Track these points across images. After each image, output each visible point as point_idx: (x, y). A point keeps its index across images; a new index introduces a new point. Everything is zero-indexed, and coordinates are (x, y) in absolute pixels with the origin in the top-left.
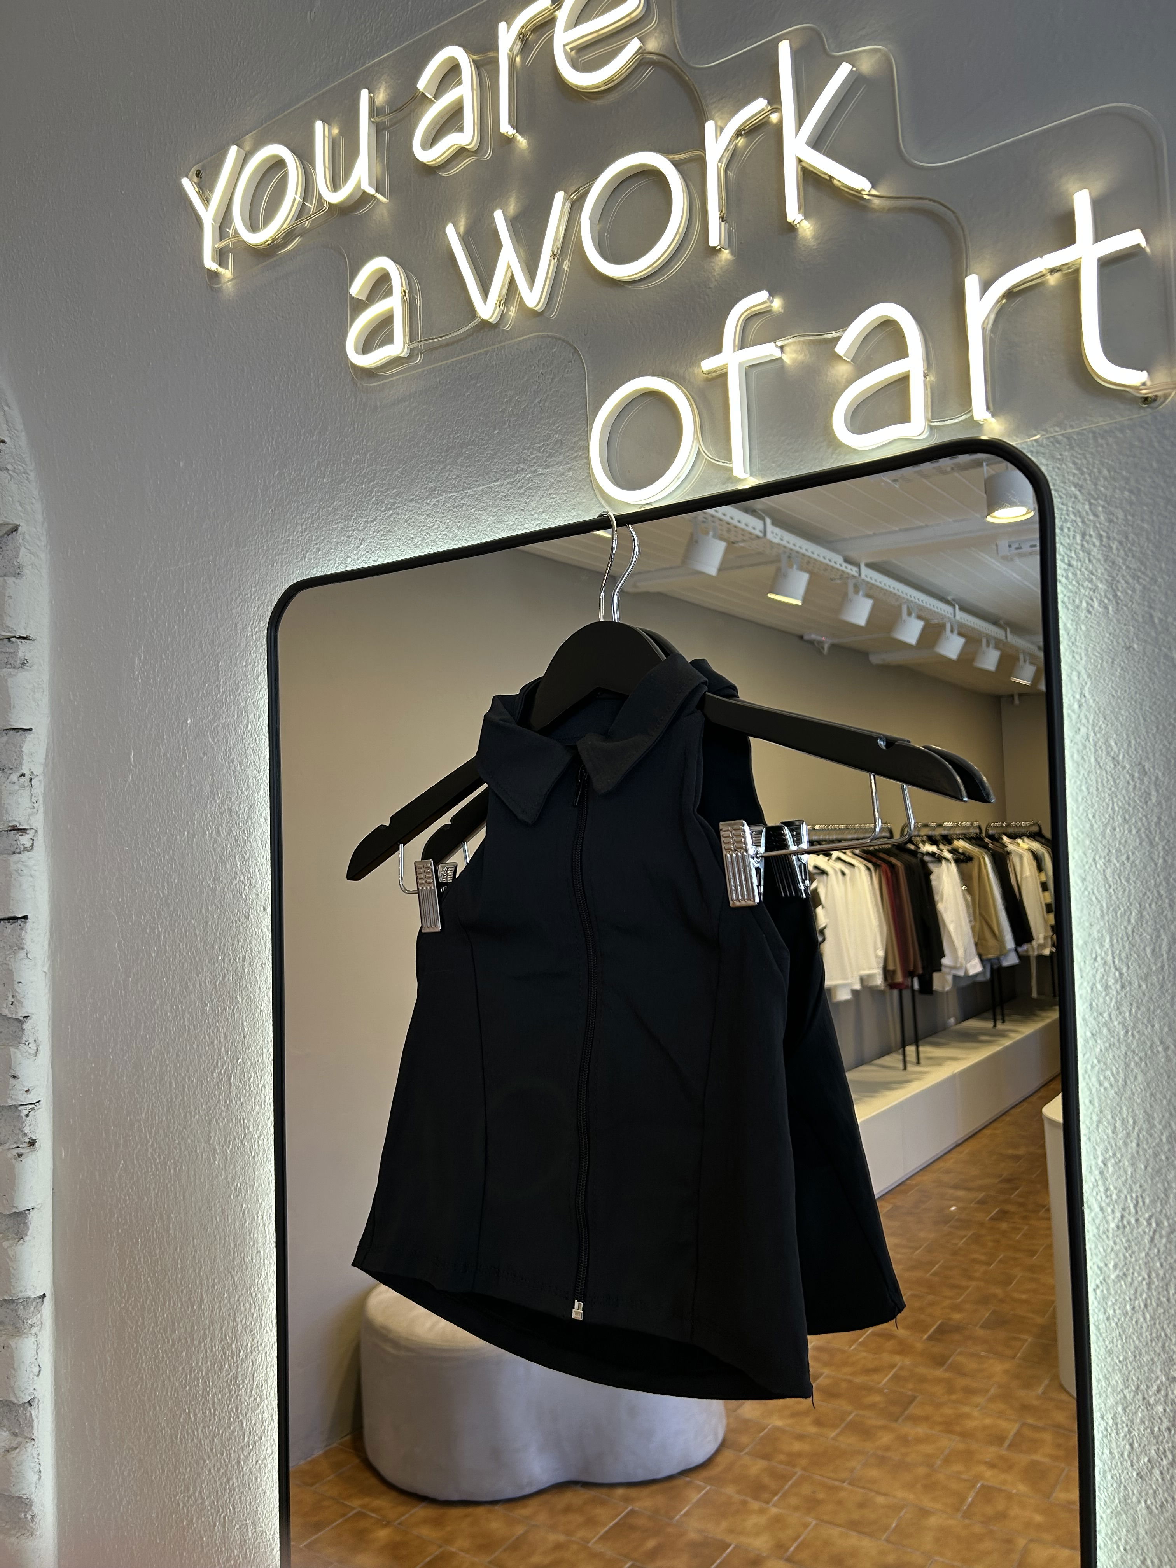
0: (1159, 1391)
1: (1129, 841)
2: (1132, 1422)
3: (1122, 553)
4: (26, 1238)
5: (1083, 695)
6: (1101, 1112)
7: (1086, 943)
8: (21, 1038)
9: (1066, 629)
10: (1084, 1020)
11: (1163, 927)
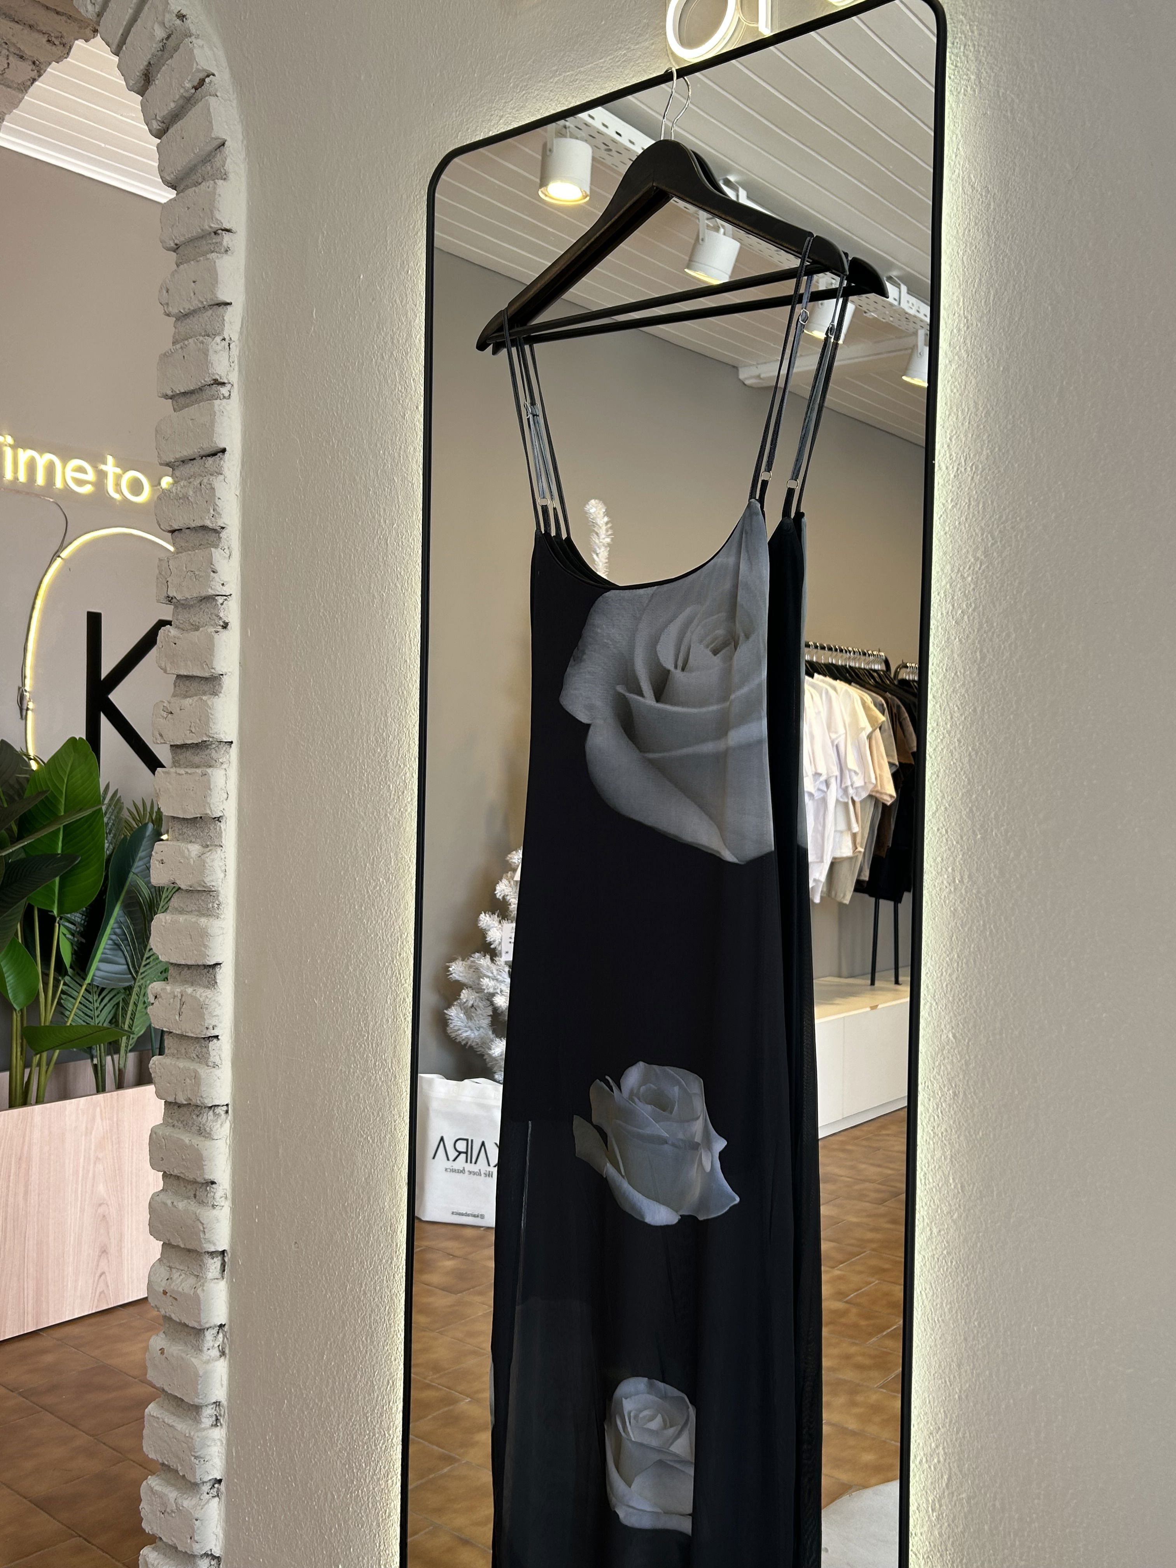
0: (970, 568)
1: (977, 237)
2: (954, 592)
3: (985, 54)
4: (220, 695)
5: (958, 149)
6: (951, 408)
7: (949, 306)
8: (218, 545)
9: (951, 107)
10: (946, 353)
11: (991, 286)
